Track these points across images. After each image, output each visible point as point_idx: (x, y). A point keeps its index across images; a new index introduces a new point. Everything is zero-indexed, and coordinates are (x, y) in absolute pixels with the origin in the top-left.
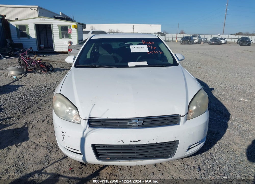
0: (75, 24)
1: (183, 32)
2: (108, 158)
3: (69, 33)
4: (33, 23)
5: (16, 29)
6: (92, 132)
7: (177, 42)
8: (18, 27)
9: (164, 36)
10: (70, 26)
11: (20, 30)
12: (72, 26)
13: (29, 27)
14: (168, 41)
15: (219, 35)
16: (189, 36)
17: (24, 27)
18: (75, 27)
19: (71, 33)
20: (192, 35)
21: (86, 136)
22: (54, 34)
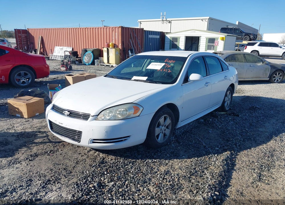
0: (223, 36)
3: (215, 45)
4: (184, 36)
5: (169, 41)
8: (171, 39)
10: (218, 39)
11: (173, 42)
12: (219, 38)
13: (180, 39)
17: (176, 39)
18: (223, 39)
19: (217, 45)
22: (200, 46)
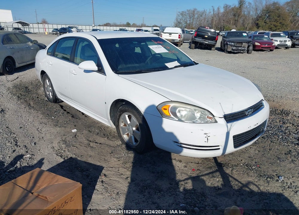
1: (45, 21)
2: (238, 145)
6: (233, 126)
7: (46, 34)
9: (27, 27)
14: (34, 33)
15: (94, 26)
16: (64, 26)
20: (67, 26)
21: (230, 130)
